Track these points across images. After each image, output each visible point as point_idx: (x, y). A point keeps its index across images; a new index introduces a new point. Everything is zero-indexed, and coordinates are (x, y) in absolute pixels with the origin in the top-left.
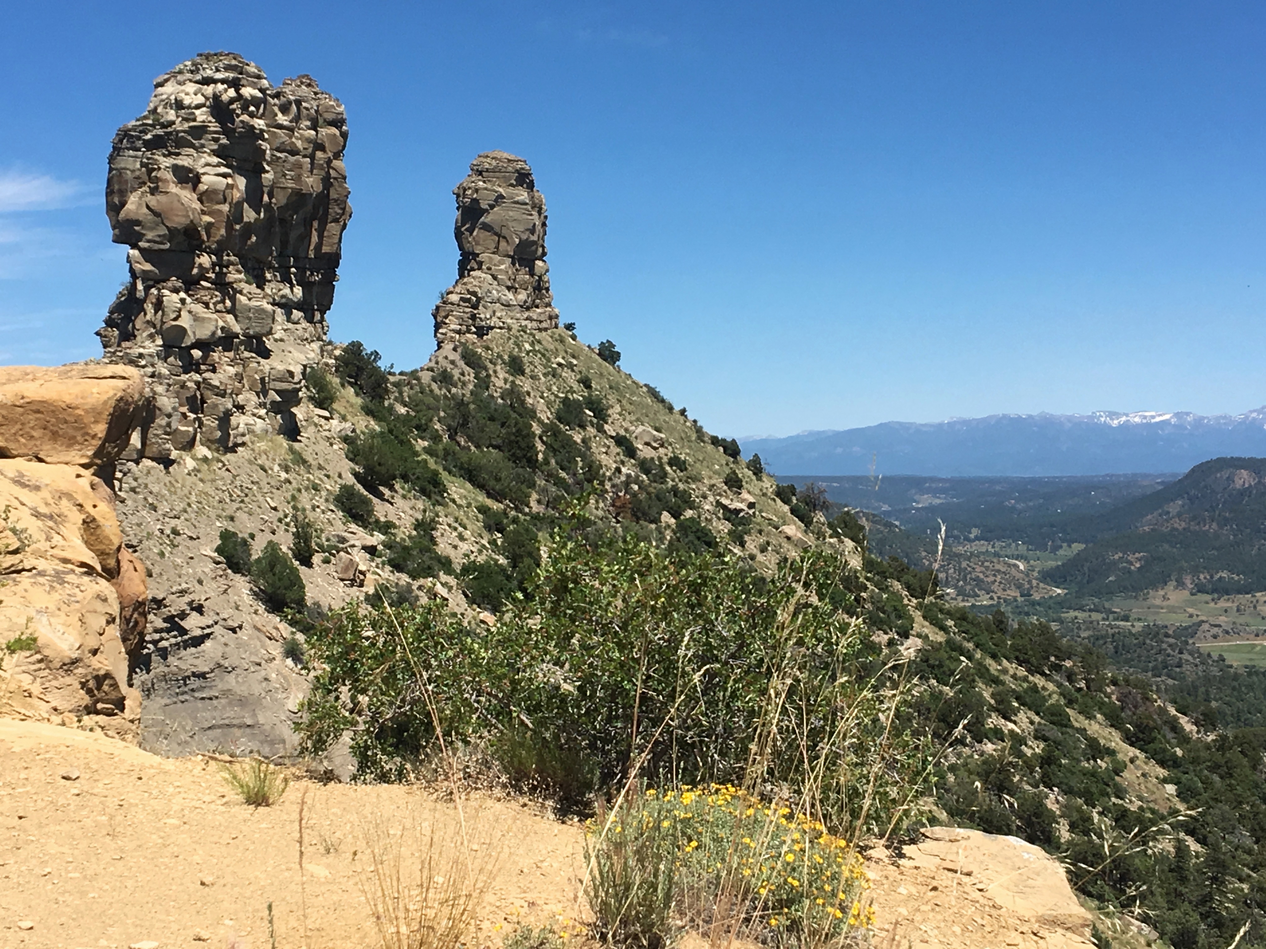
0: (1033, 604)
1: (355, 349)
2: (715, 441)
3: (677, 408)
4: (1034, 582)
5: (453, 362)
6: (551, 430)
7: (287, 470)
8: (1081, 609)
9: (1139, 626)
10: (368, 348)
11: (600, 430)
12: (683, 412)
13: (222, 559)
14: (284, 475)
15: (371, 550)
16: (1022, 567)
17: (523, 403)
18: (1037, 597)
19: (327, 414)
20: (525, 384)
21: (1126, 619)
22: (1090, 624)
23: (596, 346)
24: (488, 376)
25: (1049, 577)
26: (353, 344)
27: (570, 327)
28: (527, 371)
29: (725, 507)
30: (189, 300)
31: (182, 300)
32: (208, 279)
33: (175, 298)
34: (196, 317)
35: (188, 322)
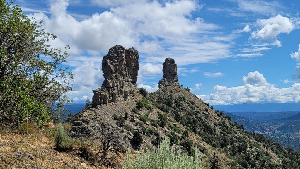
0: (275, 134)
1: (142, 89)
2: (205, 103)
3: (199, 98)
4: (275, 130)
5: (161, 91)
6: (176, 101)
7: (125, 105)
8: (283, 135)
9: (294, 138)
10: (144, 89)
11: (184, 101)
12: (200, 99)
13: (113, 118)
14: (125, 106)
15: (137, 117)
16: (273, 128)
17: (172, 97)
18: (276, 133)
19: (133, 98)
20: (172, 94)
21: (292, 137)
22: (285, 138)
23: (186, 88)
24: (166, 93)
25: (278, 129)
26: (142, 88)
27: (181, 85)
28: (173, 92)
29: (205, 114)
30: (111, 81)
31: (110, 81)
32: (115, 78)
33: (109, 80)
34: (112, 83)
35: (111, 84)
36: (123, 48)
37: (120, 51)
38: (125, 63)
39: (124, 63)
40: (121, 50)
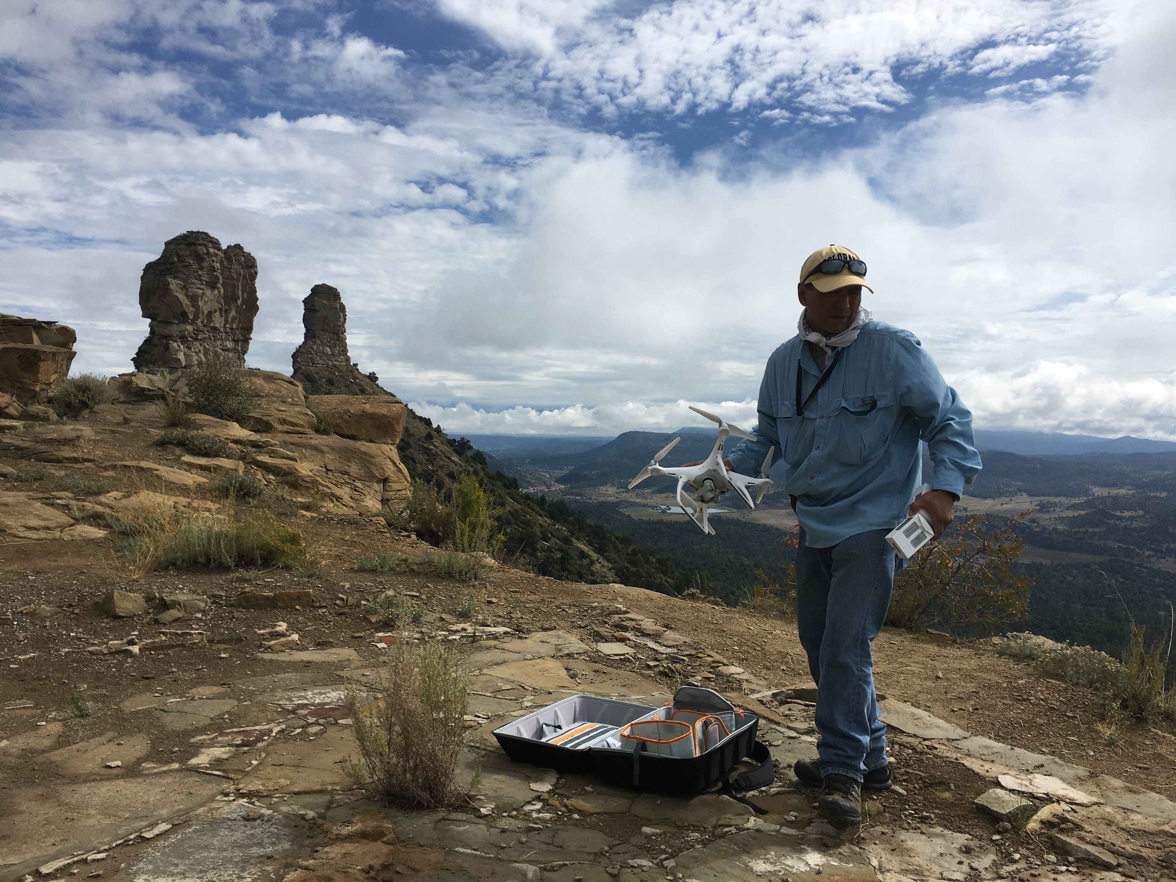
2: (421, 419)
3: (404, 403)
12: (406, 405)
23: (368, 374)
27: (356, 365)
30: (182, 346)
31: (179, 346)
32: (191, 337)
33: (175, 345)
34: (185, 354)
35: (181, 356)
36: (216, 243)
37: (208, 253)
38: (222, 291)
39: (219, 292)
40: (212, 250)
